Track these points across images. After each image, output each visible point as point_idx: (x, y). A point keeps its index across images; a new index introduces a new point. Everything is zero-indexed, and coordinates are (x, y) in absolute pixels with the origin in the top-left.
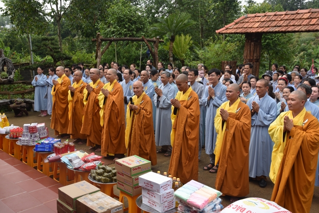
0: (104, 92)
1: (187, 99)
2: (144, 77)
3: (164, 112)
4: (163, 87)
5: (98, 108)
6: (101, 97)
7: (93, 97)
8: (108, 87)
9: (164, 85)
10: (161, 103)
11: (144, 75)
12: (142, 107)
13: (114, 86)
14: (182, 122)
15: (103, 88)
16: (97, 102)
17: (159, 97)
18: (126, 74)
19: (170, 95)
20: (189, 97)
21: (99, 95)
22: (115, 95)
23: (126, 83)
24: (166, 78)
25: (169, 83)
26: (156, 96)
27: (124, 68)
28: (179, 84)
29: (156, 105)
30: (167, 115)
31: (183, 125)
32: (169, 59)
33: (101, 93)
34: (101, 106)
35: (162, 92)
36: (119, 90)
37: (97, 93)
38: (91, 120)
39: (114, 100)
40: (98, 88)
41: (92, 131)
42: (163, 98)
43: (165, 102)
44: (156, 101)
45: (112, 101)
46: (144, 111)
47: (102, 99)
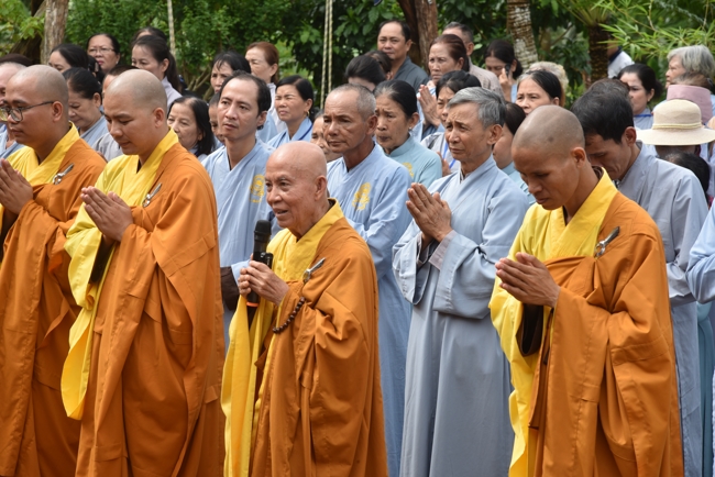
0: (102, 209)
1: (589, 250)
2: (343, 128)
3: (454, 334)
4: (456, 184)
5: (64, 308)
6: (82, 241)
7: (39, 236)
8: (126, 181)
9: (465, 174)
10: (445, 281)
11: (341, 119)
12: (312, 295)
13: (160, 175)
14: (580, 389)
15: (99, 185)
16: (55, 269)
17: (430, 243)
18: (240, 104)
19: (497, 228)
20: (601, 233)
21: (73, 225)
22: (163, 226)
23: (234, 159)
24: (478, 131)
25: (492, 160)
26: (412, 236)
27: (226, 69)
28: (534, 173)
29: (410, 295)
30: (472, 350)
31: (587, 410)
32: (503, 20)
33: (82, 216)
34: (79, 294)
35: (449, 217)
36: (190, 196)
37: (62, 213)
38: (27, 377)
39: (160, 259)
40: (66, 185)
41: (32, 449)
42: (456, 246)
43: (470, 276)
44: (411, 271)
45: (149, 270)
46: (320, 319)
47: (86, 254)
